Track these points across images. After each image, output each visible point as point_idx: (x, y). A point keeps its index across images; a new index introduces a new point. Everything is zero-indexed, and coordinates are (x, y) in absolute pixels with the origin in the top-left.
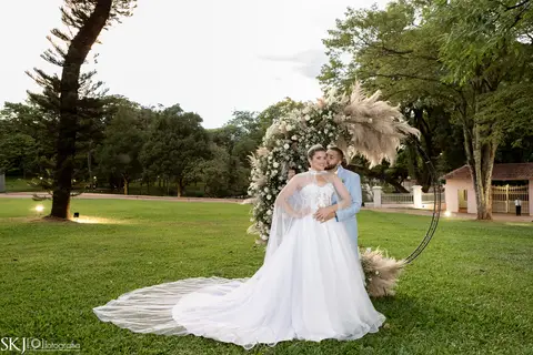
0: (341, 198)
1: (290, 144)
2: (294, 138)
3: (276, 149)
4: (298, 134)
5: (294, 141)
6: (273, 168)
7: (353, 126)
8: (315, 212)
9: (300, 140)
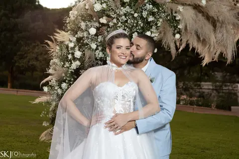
0: (145, 102)
1: (98, 29)
2: (103, 20)
3: (80, 34)
4: (108, 16)
5: (103, 25)
6: (75, 59)
7: (180, 8)
8: (108, 119)
9: (111, 24)
